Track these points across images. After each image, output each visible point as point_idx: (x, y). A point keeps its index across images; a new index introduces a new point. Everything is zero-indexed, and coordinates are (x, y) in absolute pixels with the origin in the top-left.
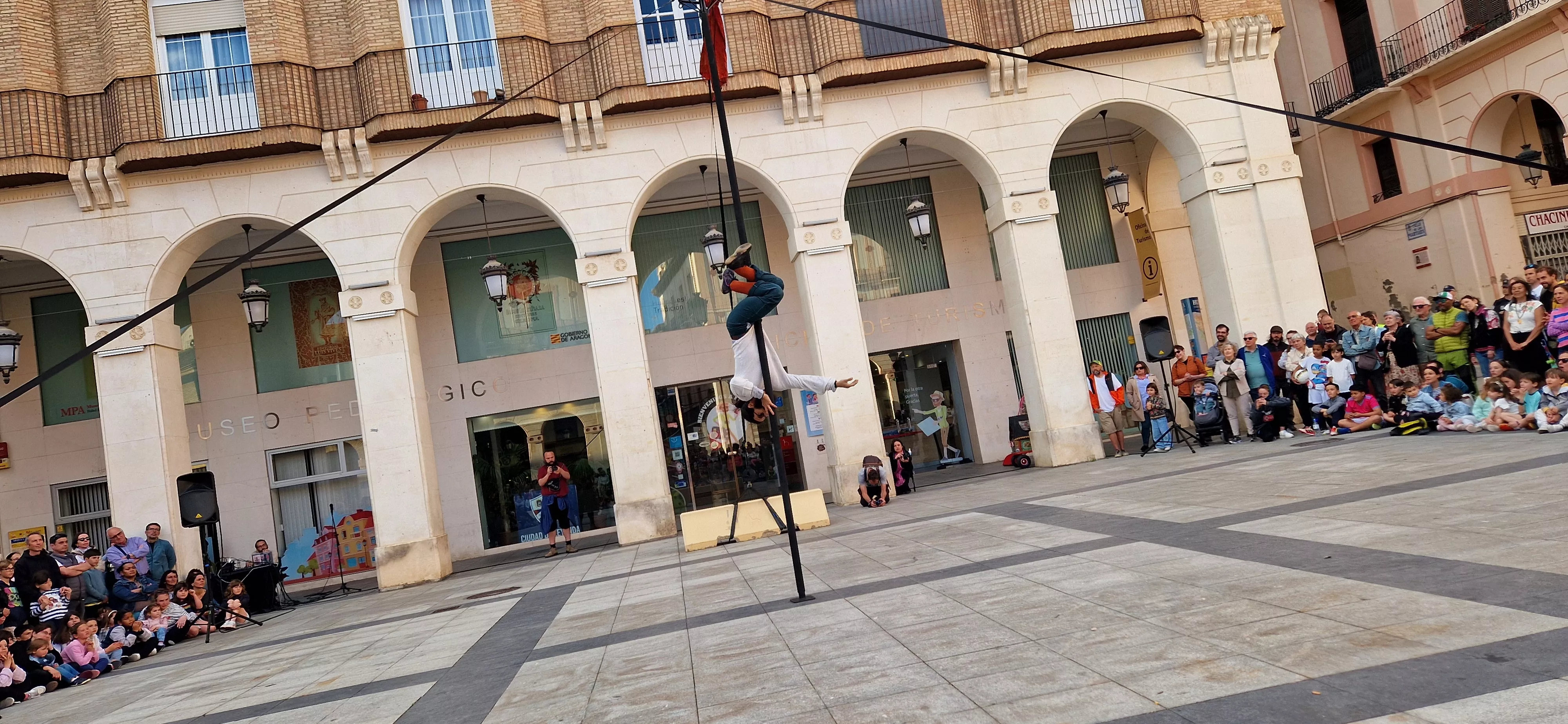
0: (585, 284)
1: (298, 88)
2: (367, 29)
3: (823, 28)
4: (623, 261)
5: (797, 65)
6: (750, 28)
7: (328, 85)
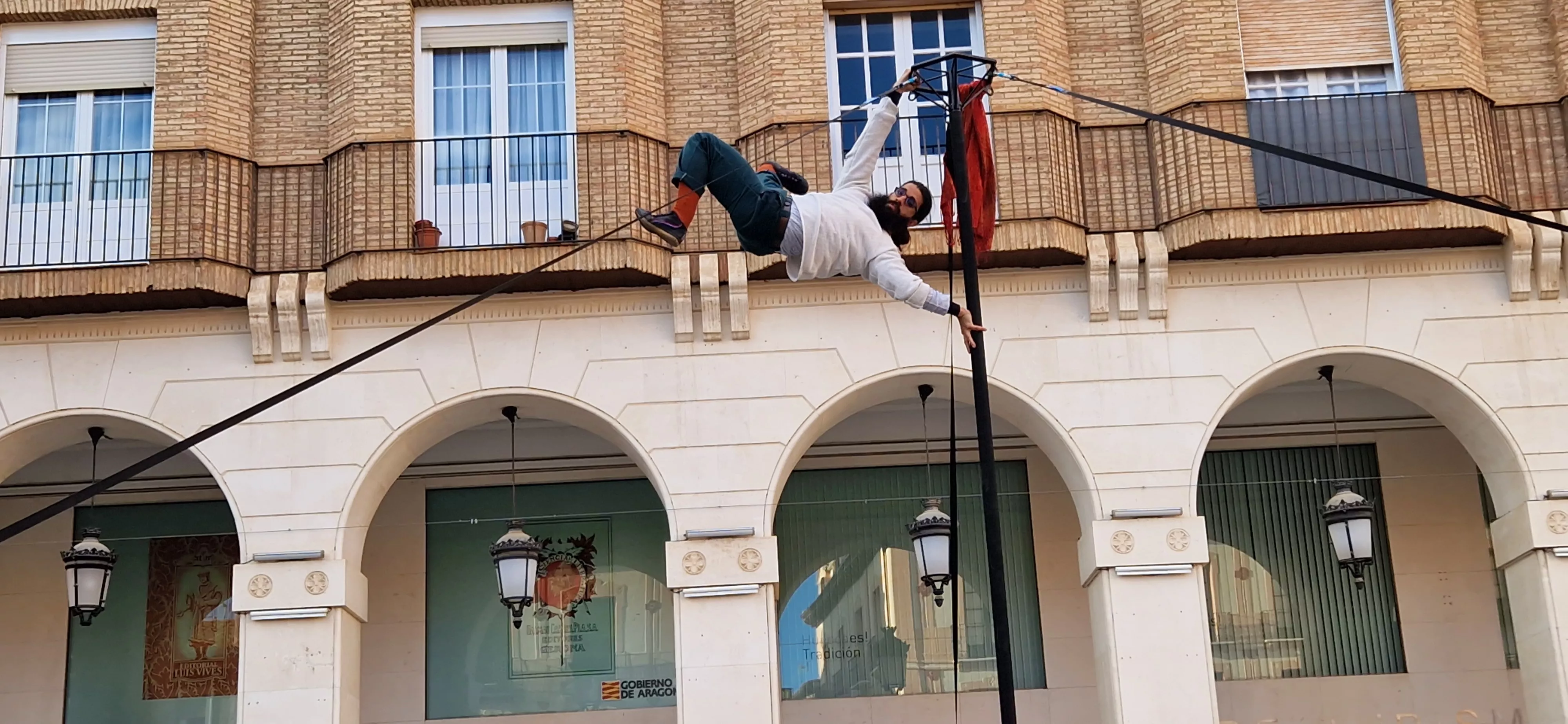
0: (679, 590)
1: (223, 196)
2: (356, 103)
3: (1180, 149)
4: (755, 553)
5: (1124, 213)
6: (1039, 140)
7: (275, 194)
